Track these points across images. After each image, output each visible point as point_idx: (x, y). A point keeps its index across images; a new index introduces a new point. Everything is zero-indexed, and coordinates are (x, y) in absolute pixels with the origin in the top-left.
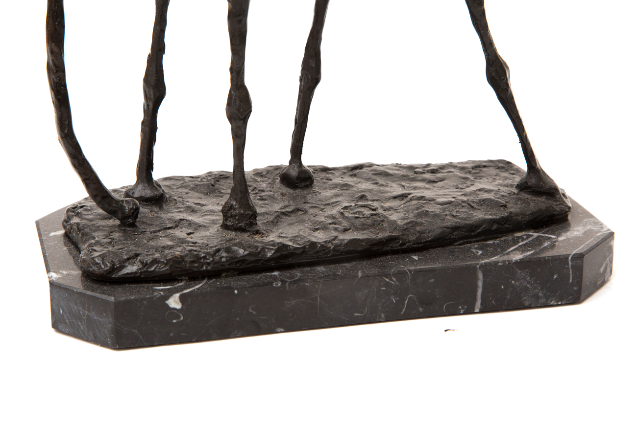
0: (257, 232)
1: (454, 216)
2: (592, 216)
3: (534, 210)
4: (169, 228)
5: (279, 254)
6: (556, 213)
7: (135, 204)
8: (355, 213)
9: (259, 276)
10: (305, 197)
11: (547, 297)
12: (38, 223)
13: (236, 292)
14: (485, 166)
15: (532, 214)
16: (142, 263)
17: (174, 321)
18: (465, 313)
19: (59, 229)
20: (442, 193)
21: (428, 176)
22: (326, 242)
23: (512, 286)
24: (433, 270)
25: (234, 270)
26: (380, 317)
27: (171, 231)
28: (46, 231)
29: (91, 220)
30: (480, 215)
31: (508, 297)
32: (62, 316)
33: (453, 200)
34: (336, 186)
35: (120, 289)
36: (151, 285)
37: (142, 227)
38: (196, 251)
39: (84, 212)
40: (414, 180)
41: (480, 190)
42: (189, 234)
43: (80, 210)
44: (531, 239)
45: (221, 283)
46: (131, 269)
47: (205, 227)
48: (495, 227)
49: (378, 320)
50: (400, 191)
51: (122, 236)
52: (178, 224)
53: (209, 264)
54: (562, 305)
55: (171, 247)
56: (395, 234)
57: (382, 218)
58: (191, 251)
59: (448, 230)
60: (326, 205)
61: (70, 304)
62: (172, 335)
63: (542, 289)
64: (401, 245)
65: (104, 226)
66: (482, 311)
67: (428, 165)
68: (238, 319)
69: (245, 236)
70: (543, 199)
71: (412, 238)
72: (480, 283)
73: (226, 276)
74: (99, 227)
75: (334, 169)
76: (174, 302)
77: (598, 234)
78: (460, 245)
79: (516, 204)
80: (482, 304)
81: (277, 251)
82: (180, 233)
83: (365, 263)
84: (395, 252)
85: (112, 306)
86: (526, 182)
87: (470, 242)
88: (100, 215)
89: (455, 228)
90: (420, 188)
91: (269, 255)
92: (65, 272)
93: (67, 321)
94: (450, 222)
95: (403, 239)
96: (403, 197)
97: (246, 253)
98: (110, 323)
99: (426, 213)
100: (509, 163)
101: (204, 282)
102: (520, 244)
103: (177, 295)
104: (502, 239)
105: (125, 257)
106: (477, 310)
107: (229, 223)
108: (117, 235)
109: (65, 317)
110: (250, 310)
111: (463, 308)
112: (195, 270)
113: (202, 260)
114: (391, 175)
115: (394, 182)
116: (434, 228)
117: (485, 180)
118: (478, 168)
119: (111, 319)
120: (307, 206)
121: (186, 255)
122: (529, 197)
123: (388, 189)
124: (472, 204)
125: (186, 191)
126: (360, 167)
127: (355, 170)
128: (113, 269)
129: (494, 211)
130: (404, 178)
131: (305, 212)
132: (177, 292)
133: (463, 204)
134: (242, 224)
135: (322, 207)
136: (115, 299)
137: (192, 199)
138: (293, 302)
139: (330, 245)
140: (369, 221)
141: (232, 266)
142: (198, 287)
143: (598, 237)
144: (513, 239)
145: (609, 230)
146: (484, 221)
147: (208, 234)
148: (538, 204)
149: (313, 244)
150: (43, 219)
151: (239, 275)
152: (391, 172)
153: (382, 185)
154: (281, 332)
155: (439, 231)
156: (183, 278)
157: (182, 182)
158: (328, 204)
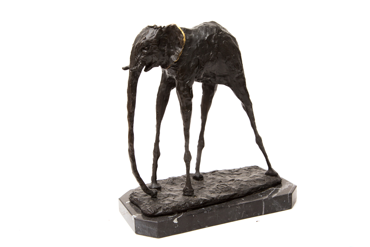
0: (195, 196)
1: (251, 185)
2: (288, 181)
3: (273, 181)
4: (167, 197)
5: (204, 202)
6: (279, 181)
7: (156, 191)
8: (221, 187)
9: (199, 210)
10: (203, 183)
11: (283, 208)
12: (119, 199)
13: (193, 216)
14: (251, 168)
15: (273, 182)
16: (163, 209)
17: (176, 227)
18: (260, 215)
19: (128, 201)
20: (244, 178)
21: (236, 173)
22: (217, 197)
23: (273, 205)
24: (250, 203)
25: (191, 209)
26: (236, 219)
27: (167, 198)
28: (124, 202)
29: (141, 197)
30: (258, 184)
31: (272, 209)
32: (139, 229)
33: (248, 180)
34: (210, 179)
35: (158, 218)
36: (167, 216)
37: (159, 198)
38: (179, 204)
39: (137, 195)
40: (232, 174)
41: (254, 176)
42: (174, 198)
43: (136, 194)
44: (274, 190)
45: (188, 213)
46: (160, 211)
47: (177, 196)
48: (263, 187)
49: (235, 220)
50: (231, 179)
51: (153, 201)
52: (169, 195)
53: (183, 208)
54: (287, 210)
55: (171, 204)
56: (236, 192)
57: (230, 188)
58: (177, 204)
59: (251, 190)
60: (210, 185)
61: (142, 225)
62: (175, 231)
63: (281, 205)
64: (238, 196)
65: (146, 199)
66: (265, 214)
67: (234, 169)
68: (194, 224)
69: (192, 197)
70: (274, 177)
71: (241, 193)
72: (264, 205)
73: (189, 211)
74: (144, 199)
75: (207, 173)
76: (175, 221)
77: (293, 187)
78: (254, 194)
79: (267, 180)
80: (264, 212)
81: (203, 201)
82: (171, 198)
83: (229, 202)
84: (237, 198)
85: (157, 224)
86: (269, 173)
87: (257, 193)
88: (143, 195)
89: (253, 189)
90: (236, 177)
91: (201, 203)
92: (138, 215)
93: (141, 230)
94: (251, 187)
95: (238, 194)
96: (233, 180)
97: (194, 203)
98: (156, 230)
99: (242, 185)
100: (258, 166)
101: (183, 213)
102: (272, 192)
103: (176, 219)
104: (266, 191)
105: (158, 208)
106: (263, 214)
107: (186, 194)
108: (151, 201)
109: (140, 229)
110: (198, 221)
111: (259, 214)
112: (180, 210)
113: (181, 207)
114: (225, 173)
115: (227, 175)
116: (246, 189)
117: (253, 172)
118: (250, 169)
119: (157, 229)
120: (205, 186)
121: (177, 206)
122: (270, 177)
123: (227, 178)
124: (255, 181)
125: (165, 184)
126: (214, 172)
127: (213, 173)
128: (155, 212)
129: (262, 182)
130: (229, 174)
131: (205, 188)
132: (176, 218)
133: (252, 181)
134: (190, 194)
135: (210, 186)
136: (158, 222)
137: (169, 187)
138: (210, 217)
139: (218, 198)
140: (227, 189)
141: (191, 208)
142: (181, 215)
143: (293, 188)
144: (269, 190)
145: (295, 185)
146: (260, 186)
147: (179, 198)
148: (273, 179)
149: (213, 198)
150: (121, 197)
151: (192, 210)
152: (224, 172)
153: (224, 177)
154: (207, 227)
155: (248, 190)
156: (176, 213)
157: (162, 182)
158: (211, 185)
